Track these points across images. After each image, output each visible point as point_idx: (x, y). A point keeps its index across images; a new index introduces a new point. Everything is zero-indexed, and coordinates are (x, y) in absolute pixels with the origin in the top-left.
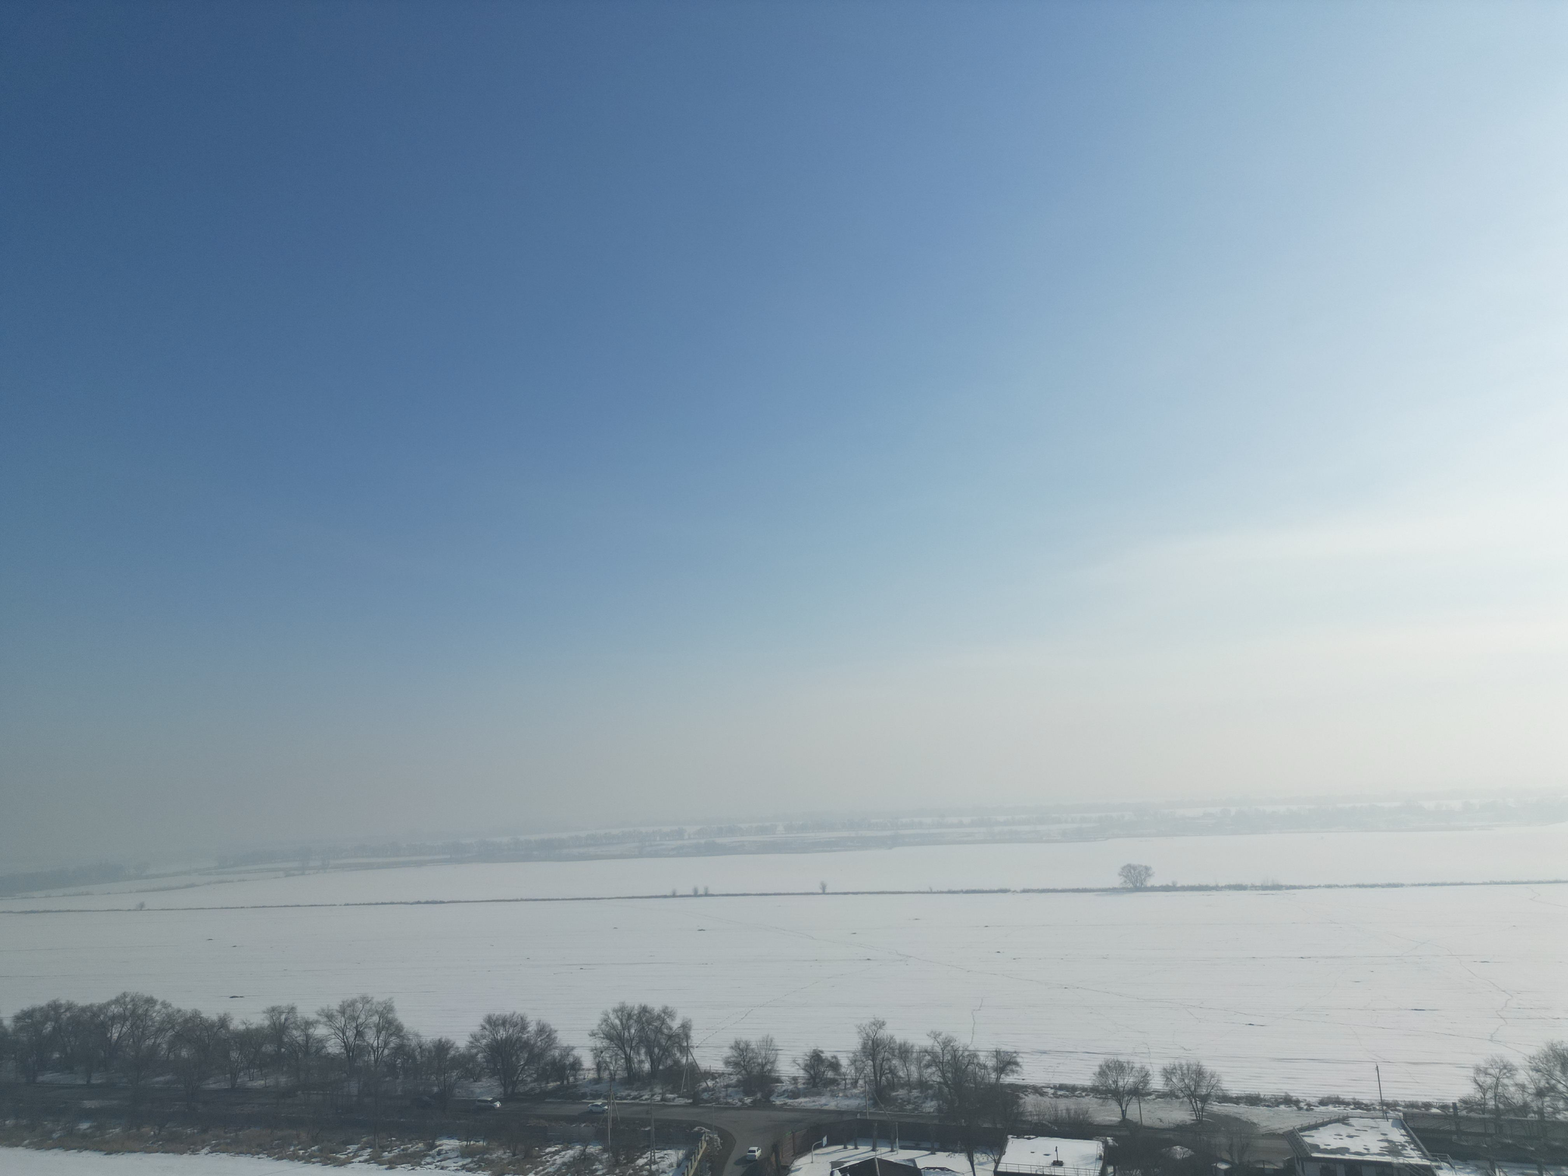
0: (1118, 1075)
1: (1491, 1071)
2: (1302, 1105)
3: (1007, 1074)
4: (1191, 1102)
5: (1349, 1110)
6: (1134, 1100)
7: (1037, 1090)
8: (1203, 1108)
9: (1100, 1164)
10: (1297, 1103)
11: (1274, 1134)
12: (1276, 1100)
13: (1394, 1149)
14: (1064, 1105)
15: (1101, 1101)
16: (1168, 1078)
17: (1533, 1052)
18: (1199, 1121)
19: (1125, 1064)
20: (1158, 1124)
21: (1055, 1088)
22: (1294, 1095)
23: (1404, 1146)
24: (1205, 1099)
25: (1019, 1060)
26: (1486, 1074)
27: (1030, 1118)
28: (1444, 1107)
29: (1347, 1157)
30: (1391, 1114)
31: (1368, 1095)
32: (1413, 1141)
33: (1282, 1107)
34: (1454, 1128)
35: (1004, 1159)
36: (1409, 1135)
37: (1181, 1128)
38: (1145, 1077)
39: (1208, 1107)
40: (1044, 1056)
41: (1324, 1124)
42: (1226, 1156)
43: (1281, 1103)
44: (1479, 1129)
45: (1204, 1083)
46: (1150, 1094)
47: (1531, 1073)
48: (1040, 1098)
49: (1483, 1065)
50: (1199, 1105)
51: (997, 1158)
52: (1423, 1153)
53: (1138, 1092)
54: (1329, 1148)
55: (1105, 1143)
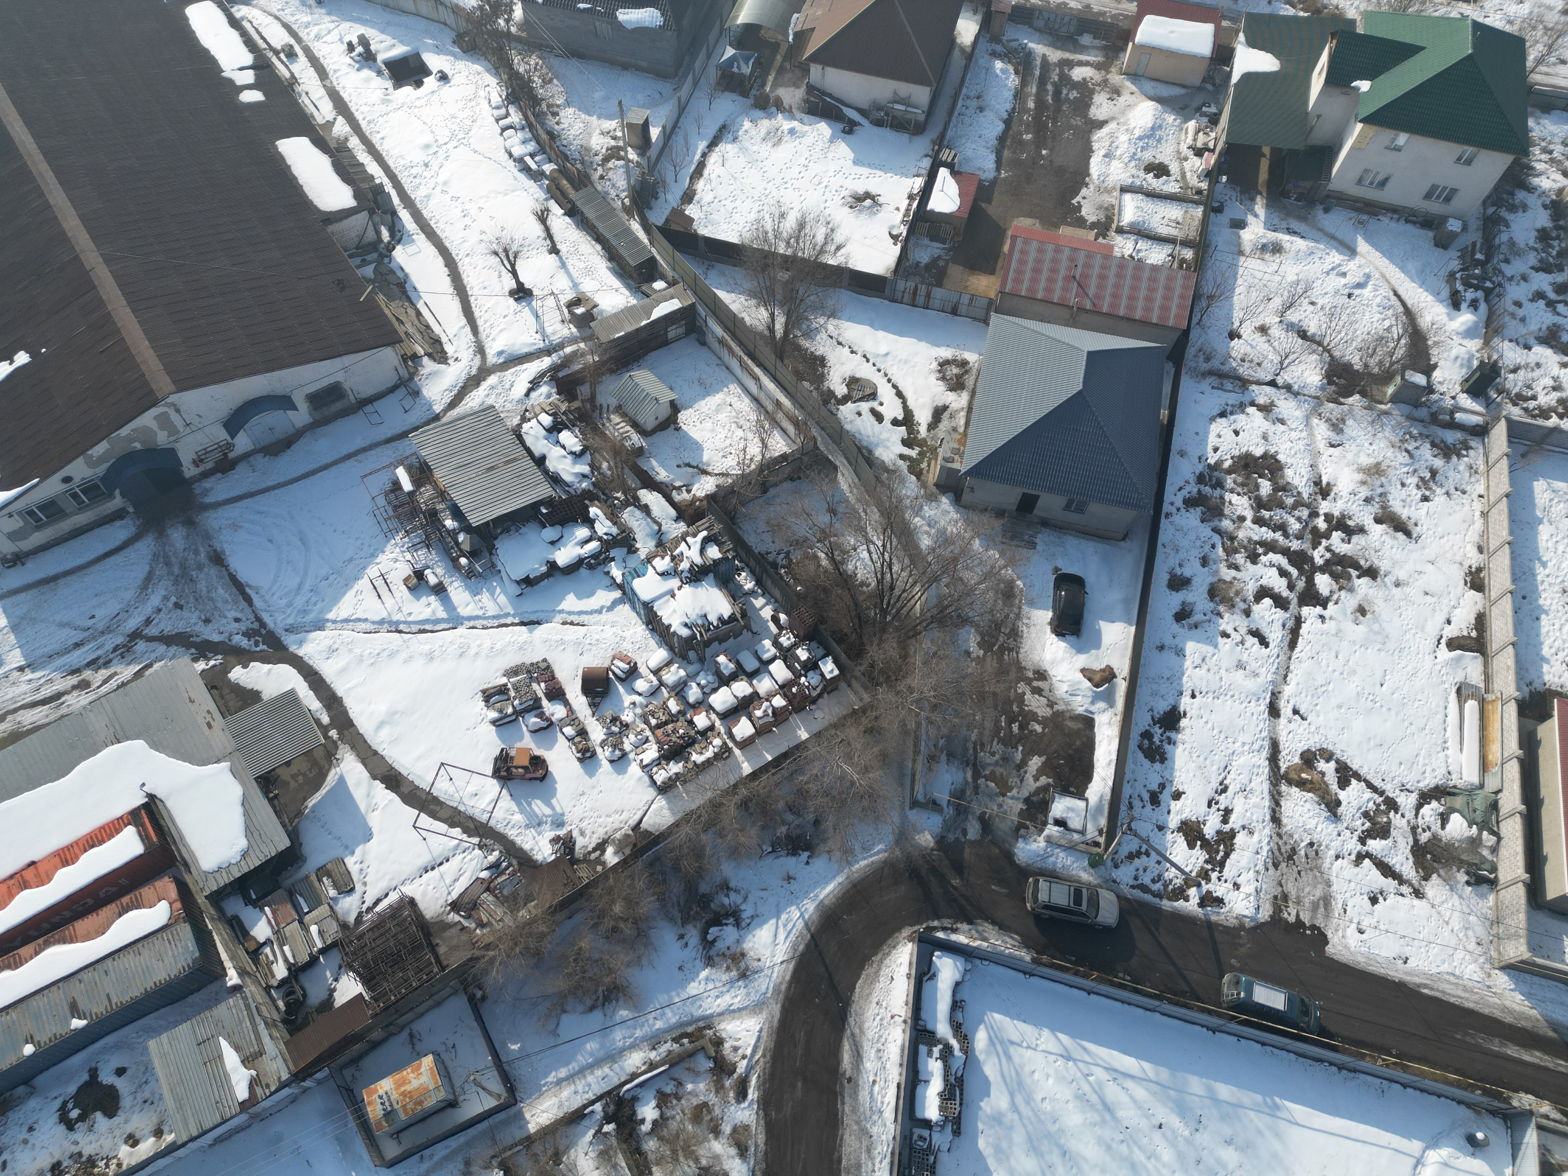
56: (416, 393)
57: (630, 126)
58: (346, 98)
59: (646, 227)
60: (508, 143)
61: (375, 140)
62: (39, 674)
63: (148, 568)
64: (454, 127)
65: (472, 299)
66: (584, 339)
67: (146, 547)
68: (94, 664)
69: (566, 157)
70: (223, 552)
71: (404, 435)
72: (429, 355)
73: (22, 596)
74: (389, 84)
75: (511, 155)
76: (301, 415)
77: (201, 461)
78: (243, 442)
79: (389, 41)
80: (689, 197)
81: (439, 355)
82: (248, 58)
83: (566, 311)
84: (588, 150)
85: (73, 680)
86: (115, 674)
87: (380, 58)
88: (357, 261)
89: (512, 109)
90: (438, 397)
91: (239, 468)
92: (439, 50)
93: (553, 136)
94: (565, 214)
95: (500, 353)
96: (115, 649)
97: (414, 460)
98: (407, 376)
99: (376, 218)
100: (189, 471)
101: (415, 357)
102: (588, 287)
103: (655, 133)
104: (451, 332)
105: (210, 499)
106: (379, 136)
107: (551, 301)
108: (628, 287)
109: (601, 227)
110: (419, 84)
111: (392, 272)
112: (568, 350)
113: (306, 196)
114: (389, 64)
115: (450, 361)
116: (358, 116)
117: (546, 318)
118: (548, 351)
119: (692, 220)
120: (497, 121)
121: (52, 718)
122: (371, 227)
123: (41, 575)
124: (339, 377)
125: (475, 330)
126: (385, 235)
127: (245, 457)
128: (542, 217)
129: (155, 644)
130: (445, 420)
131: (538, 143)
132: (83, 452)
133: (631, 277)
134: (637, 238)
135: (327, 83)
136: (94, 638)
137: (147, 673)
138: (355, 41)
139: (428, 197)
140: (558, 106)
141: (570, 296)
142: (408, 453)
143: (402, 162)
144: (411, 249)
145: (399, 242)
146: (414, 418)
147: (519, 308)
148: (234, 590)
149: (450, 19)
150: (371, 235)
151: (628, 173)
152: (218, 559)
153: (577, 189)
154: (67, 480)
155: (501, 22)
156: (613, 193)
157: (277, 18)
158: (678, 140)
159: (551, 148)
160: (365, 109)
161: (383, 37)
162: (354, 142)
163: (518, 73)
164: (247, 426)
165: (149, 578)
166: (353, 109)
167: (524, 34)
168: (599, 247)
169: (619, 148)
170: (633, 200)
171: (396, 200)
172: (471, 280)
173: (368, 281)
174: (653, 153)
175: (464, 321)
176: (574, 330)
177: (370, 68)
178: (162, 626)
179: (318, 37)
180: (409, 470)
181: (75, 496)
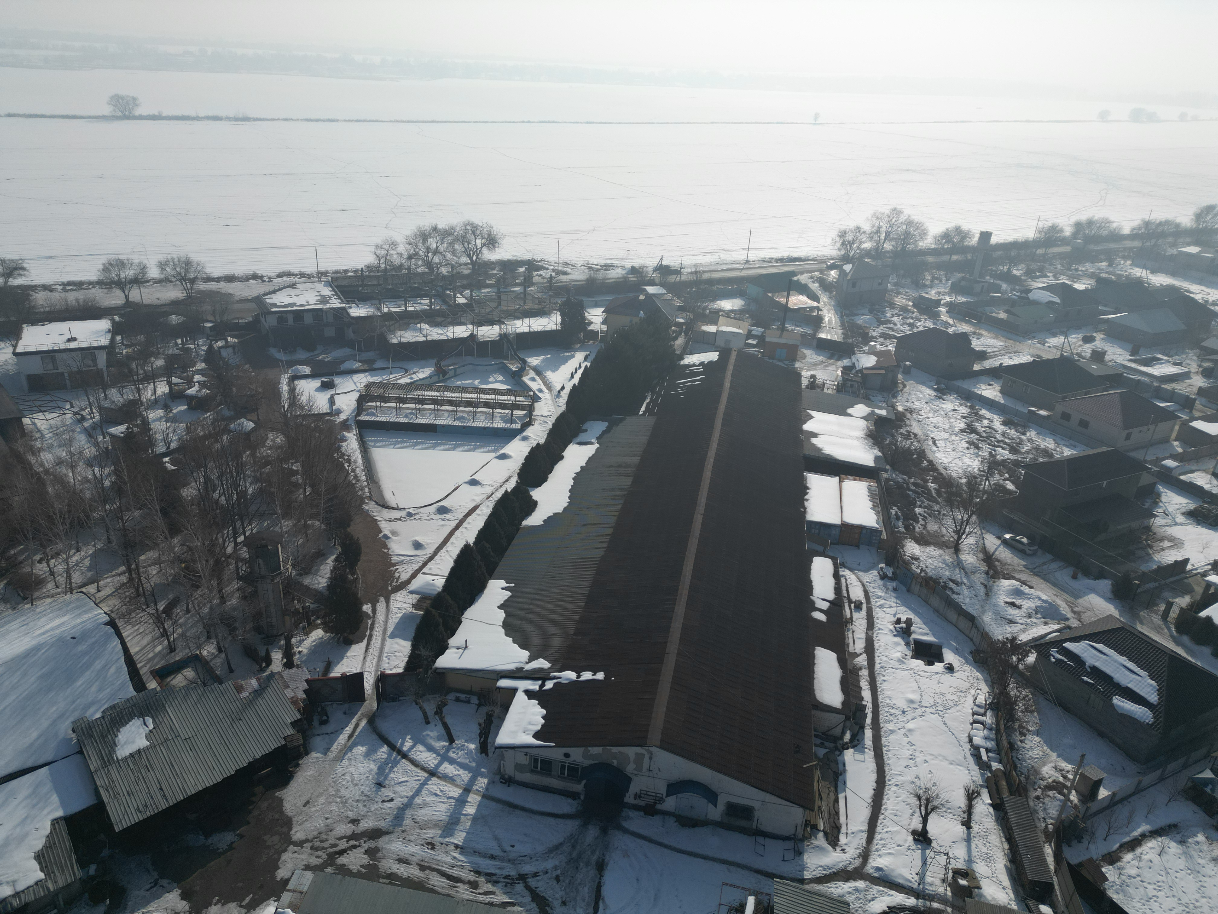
0: (119, 270)
1: (385, 247)
2: (265, 278)
3: (15, 278)
4: (182, 284)
5: (297, 279)
6: (135, 287)
7: (46, 288)
8: (191, 287)
9: (110, 335)
10: (261, 277)
11: (245, 300)
12: (247, 277)
13: (324, 300)
14: (72, 297)
15: (106, 290)
16: (162, 269)
17: (408, 233)
18: (189, 297)
19: (126, 261)
20: (156, 302)
21: (63, 284)
22: (260, 272)
23: (330, 298)
24: (193, 281)
25: (25, 265)
26: (382, 248)
27: (42, 310)
28: (355, 271)
29: (295, 308)
30: (324, 279)
31: (309, 268)
32: (336, 294)
33: (251, 281)
34: (360, 283)
35: (21, 343)
36: (334, 290)
37: (175, 303)
38: (144, 269)
39: (196, 286)
40: (51, 261)
41: (280, 290)
42: (211, 318)
43: (250, 279)
44: (375, 282)
45: (192, 270)
46: (148, 281)
47: (406, 246)
48: (50, 293)
49: (380, 243)
50: (189, 286)
51: (14, 343)
52: (342, 300)
53: (138, 281)
54: (283, 304)
55: (113, 320)
56: (799, 853)
57: (1082, 775)
58: (876, 645)
59: (1058, 856)
60: (973, 732)
61: (879, 679)
62: (461, 858)
63: (562, 840)
64: (939, 701)
65: (881, 817)
66: (953, 906)
67: (571, 826)
68: (490, 877)
69: (1015, 767)
70: (607, 864)
71: (771, 876)
72: (826, 834)
73: (493, 804)
74: (909, 653)
75: (971, 740)
76: (716, 813)
77: (640, 797)
78: (670, 804)
79: (926, 630)
80: (1112, 859)
81: (833, 840)
82: (831, 596)
83: (950, 874)
84: (1037, 772)
85: (472, 877)
86: (493, 893)
87: (914, 636)
88: (819, 741)
89: (989, 713)
90: (813, 867)
91: (657, 819)
92: (957, 651)
93: (1012, 746)
94: (991, 805)
95: (878, 869)
96: (507, 877)
97: (765, 899)
98: (800, 836)
99: (848, 724)
100: (629, 798)
101: (815, 827)
102: (980, 868)
103: (1103, 793)
104: (852, 828)
105: (626, 824)
106: (883, 678)
107: (943, 859)
108: (1016, 892)
109: (1017, 832)
110: (930, 663)
111: (837, 762)
112: (935, 905)
113: (813, 685)
114: (917, 643)
115: (838, 849)
116: (877, 660)
117: (931, 868)
118: (917, 894)
119: (1106, 879)
120: (974, 714)
121: (444, 891)
122: (840, 727)
123: (511, 799)
124: (756, 805)
125: (870, 839)
126: (847, 737)
127: (665, 813)
128: (971, 796)
129: (527, 893)
130: (807, 887)
131: (998, 745)
132: (586, 746)
133: (1023, 886)
134: (1045, 860)
135: (870, 633)
136: (502, 859)
137: (509, 908)
138: (904, 619)
139: (892, 732)
140: (1029, 731)
141: (960, 865)
142: (766, 890)
143: (888, 701)
144: (859, 756)
145: (853, 747)
146: (786, 869)
147: (914, 847)
148: (594, 895)
149: (977, 639)
150: (837, 731)
151: (1063, 808)
152: (601, 867)
153: (1011, 793)
154: (567, 755)
155: (1014, 658)
156: (1041, 814)
157: (863, 585)
158: (1122, 812)
159: (1006, 754)
160: (885, 659)
161: (924, 626)
162: (864, 673)
163: (1008, 694)
164: (679, 795)
165: (557, 847)
166: (876, 655)
167: (1028, 674)
168: (1006, 846)
169: (1065, 786)
170: (1057, 830)
171: (869, 720)
172: (890, 803)
173: (817, 757)
174: (1094, 807)
175: (865, 827)
176: (949, 893)
177: (903, 638)
178: (540, 884)
179: (881, 606)
180: (758, 904)
181: (563, 767)
